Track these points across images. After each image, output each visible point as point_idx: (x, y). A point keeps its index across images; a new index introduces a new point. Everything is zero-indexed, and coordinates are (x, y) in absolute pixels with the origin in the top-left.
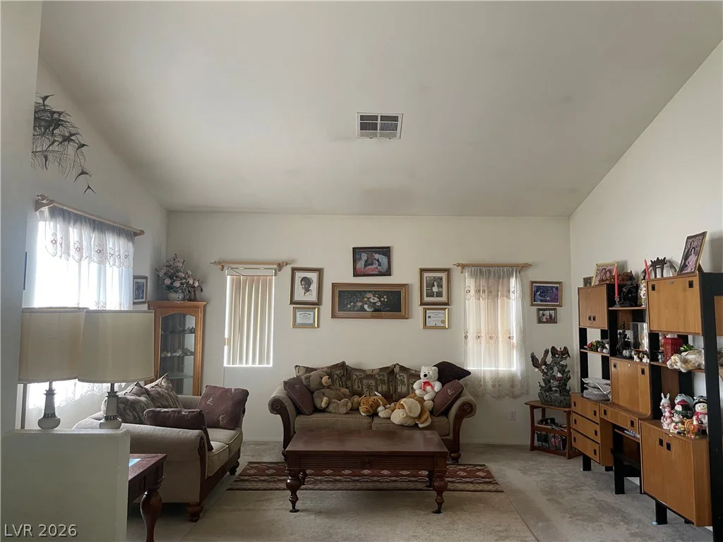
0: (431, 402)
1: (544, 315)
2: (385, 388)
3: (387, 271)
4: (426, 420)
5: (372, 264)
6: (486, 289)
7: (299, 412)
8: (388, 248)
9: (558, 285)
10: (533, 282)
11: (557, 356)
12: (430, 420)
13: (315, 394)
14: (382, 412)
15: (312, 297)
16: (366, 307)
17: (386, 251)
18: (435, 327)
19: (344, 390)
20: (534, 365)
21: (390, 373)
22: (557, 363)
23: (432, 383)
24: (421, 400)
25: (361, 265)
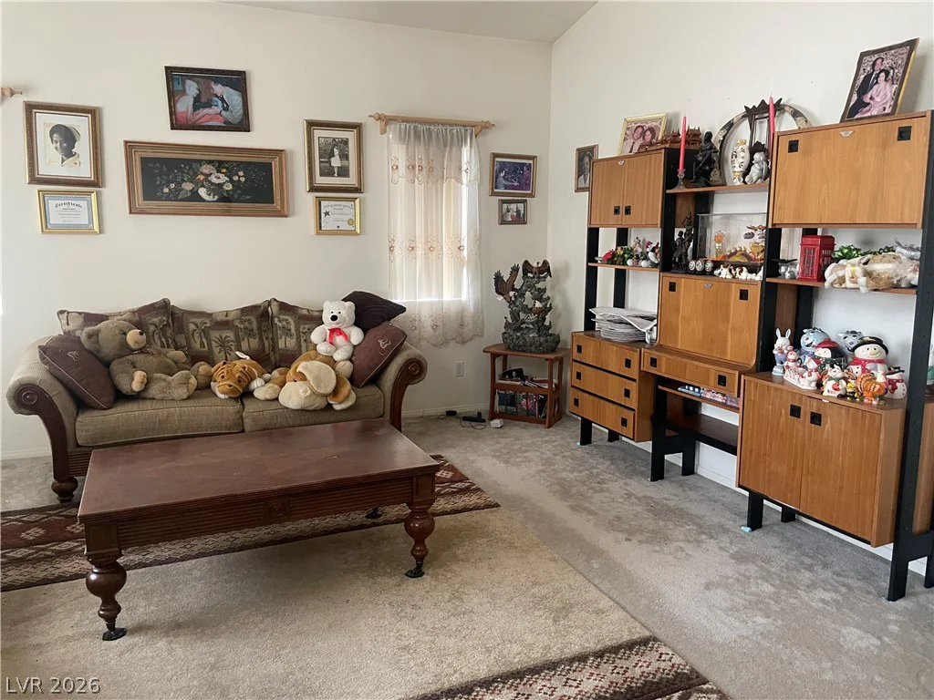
0: (348, 363)
1: (508, 211)
2: (254, 343)
3: (240, 123)
4: (347, 397)
5: (209, 105)
6: (424, 163)
7: (82, 405)
8: (242, 74)
9: (531, 162)
10: (495, 156)
11: (529, 275)
12: (353, 396)
13: (115, 366)
14: (261, 389)
15: (81, 168)
16: (202, 192)
17: (237, 80)
18: (338, 232)
19: (173, 353)
20: (497, 291)
21: (261, 317)
22: (531, 287)
23: (346, 331)
24: (330, 361)
25: (185, 105)
